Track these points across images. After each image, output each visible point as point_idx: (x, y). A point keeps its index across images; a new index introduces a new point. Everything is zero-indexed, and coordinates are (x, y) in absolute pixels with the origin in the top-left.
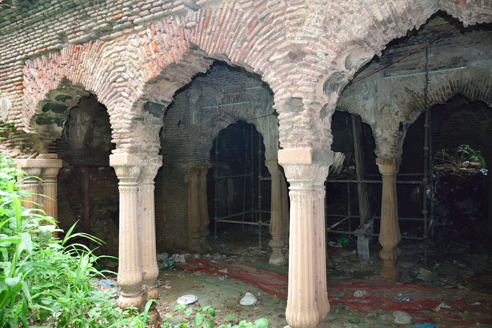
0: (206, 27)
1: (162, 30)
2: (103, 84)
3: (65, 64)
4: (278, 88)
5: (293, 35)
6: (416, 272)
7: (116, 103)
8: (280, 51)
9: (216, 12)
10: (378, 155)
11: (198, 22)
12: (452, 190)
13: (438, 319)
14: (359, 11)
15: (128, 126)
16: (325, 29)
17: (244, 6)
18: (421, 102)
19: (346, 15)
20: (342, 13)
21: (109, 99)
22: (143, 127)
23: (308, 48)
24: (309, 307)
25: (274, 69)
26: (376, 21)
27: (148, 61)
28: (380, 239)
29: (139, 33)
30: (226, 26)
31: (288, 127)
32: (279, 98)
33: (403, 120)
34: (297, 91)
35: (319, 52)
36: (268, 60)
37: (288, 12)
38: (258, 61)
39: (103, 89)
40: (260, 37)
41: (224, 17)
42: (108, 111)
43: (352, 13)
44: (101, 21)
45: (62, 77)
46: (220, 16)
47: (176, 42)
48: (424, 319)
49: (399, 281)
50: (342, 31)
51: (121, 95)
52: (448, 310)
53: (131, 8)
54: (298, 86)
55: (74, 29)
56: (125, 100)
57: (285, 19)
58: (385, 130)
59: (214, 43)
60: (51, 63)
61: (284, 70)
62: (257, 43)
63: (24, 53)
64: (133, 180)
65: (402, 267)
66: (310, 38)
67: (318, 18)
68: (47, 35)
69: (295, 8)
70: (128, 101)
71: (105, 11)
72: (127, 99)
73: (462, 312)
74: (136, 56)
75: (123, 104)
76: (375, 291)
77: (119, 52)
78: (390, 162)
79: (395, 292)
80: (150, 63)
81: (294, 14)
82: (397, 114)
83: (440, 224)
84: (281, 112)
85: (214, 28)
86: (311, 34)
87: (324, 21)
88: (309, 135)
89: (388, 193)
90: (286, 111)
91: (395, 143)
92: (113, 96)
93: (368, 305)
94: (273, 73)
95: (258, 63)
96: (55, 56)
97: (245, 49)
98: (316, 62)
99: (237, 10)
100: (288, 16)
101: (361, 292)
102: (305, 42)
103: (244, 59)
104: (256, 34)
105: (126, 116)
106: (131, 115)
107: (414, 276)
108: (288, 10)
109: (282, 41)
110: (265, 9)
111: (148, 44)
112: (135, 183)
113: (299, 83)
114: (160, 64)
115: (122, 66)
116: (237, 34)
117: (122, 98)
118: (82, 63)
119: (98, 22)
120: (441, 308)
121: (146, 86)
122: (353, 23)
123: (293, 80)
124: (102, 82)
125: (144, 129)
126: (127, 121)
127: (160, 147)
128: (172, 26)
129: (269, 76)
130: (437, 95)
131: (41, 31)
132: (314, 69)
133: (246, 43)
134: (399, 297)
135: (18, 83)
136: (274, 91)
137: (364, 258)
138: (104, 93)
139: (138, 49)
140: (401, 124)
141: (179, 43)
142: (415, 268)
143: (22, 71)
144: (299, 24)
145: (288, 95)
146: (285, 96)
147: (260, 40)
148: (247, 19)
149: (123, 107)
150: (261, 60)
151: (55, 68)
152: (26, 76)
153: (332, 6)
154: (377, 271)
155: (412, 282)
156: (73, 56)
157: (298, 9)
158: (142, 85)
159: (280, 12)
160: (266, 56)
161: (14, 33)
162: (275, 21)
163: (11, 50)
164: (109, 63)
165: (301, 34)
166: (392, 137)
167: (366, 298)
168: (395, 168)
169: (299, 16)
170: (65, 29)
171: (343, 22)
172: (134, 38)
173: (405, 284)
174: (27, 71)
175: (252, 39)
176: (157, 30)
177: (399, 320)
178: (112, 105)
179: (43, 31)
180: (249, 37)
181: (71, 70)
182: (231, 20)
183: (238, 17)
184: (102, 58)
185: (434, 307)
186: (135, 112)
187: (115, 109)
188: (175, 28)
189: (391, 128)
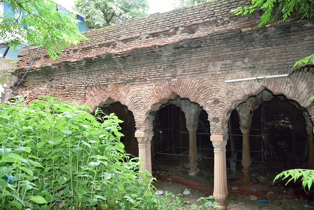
0: (180, 86)
1: (160, 85)
2: (130, 103)
3: (110, 92)
4: (210, 113)
5: (215, 95)
6: (258, 178)
7: (137, 111)
8: (211, 100)
9: (184, 82)
10: (240, 125)
11: (176, 84)
12: (275, 136)
13: (268, 198)
14: (240, 90)
15: (143, 121)
16: (227, 95)
17: (196, 81)
18: (260, 101)
19: (235, 91)
20: (233, 90)
21: (134, 109)
22: (149, 121)
23: (221, 100)
24: (222, 193)
25: (208, 106)
26: (246, 95)
27: (153, 96)
28: (242, 163)
29: (149, 84)
30: (188, 87)
31: (214, 128)
32: (210, 117)
33: (252, 109)
34: (217, 115)
35: (225, 102)
36: (206, 102)
37: (213, 86)
38: (202, 102)
39: (131, 105)
40: (202, 93)
41: (188, 84)
42: (133, 114)
43: (237, 90)
44: (130, 77)
45: (109, 97)
46: (186, 83)
47: (166, 90)
48: (263, 198)
49: (251, 183)
50: (234, 96)
51: (140, 108)
52: (272, 194)
53: (145, 73)
54: (218, 113)
55: (115, 77)
56: (142, 111)
57: (212, 88)
58: (244, 113)
59: (183, 93)
60: (102, 90)
61: (212, 107)
62: (201, 95)
63: (86, 84)
64: (144, 143)
65: (252, 176)
66: (222, 97)
67: (225, 90)
68: (100, 78)
69: (216, 85)
70: (143, 111)
71: (132, 73)
72: (143, 110)
73: (278, 195)
74: (148, 93)
75: (141, 112)
76: (241, 187)
77: (139, 90)
78: (246, 128)
79: (250, 187)
80: (154, 97)
81: (216, 87)
82: (249, 106)
83: (270, 154)
84: (211, 122)
85: (183, 87)
86: (222, 95)
87: (227, 92)
88: (222, 131)
89: (245, 142)
90: (213, 122)
91: (248, 119)
92: (136, 108)
93: (239, 193)
94: (207, 107)
95: (202, 103)
96: (105, 88)
97: (196, 97)
98: (224, 106)
99: (193, 82)
100: (214, 87)
101: (235, 188)
102: (220, 98)
103: (196, 101)
104: (201, 92)
105: (142, 117)
106: (145, 117)
107: (257, 180)
108: (213, 85)
109: (211, 96)
110: (204, 84)
111: (153, 89)
112: (145, 144)
113: (218, 112)
114: (159, 98)
115: (140, 96)
116: (193, 91)
117: (140, 109)
118: (119, 92)
119: (128, 77)
120: (270, 194)
121: (152, 106)
122: (237, 94)
123: (216, 111)
124: (130, 102)
125: (149, 122)
126: (143, 119)
127: (153, 128)
128: (164, 84)
129: (206, 108)
130: (267, 98)
131: (96, 75)
132: (223, 108)
133: (197, 95)
134: (252, 189)
135: (83, 97)
136: (208, 114)
137: (234, 171)
138: (131, 107)
139: (149, 91)
140: (251, 111)
141: (168, 91)
142: (258, 176)
143: (85, 92)
144: (217, 91)
145: (214, 116)
146: (212, 116)
147: (202, 95)
148: (197, 86)
149: (141, 113)
150: (203, 102)
151: (105, 93)
152: (87, 94)
153: (230, 87)
154: (240, 178)
155: (257, 183)
156: (115, 89)
157: (217, 86)
158: (150, 105)
159: (210, 86)
160: (205, 101)
161: (80, 74)
162: (208, 89)
163: (78, 81)
164: (133, 94)
165: (219, 95)
166: (247, 117)
167: (238, 190)
168: (248, 131)
169: (218, 89)
170: (110, 77)
171: (234, 93)
172: (146, 86)
173: (254, 184)
174: (88, 92)
175: (199, 94)
176: (157, 84)
177: (253, 199)
178: (135, 112)
179: (97, 76)
180: (198, 93)
181: (113, 95)
182: (190, 85)
183: (193, 85)
184: (130, 92)
185: (267, 193)
186: (146, 116)
187: (137, 114)
188: (166, 85)
189: (246, 113)
